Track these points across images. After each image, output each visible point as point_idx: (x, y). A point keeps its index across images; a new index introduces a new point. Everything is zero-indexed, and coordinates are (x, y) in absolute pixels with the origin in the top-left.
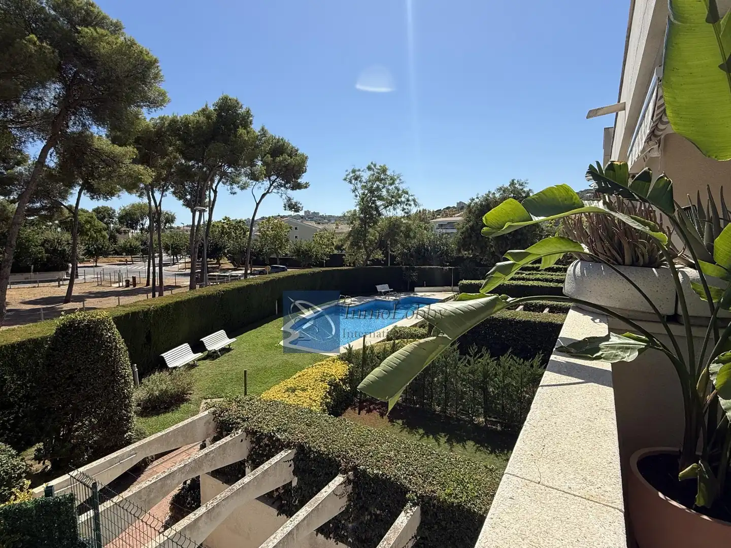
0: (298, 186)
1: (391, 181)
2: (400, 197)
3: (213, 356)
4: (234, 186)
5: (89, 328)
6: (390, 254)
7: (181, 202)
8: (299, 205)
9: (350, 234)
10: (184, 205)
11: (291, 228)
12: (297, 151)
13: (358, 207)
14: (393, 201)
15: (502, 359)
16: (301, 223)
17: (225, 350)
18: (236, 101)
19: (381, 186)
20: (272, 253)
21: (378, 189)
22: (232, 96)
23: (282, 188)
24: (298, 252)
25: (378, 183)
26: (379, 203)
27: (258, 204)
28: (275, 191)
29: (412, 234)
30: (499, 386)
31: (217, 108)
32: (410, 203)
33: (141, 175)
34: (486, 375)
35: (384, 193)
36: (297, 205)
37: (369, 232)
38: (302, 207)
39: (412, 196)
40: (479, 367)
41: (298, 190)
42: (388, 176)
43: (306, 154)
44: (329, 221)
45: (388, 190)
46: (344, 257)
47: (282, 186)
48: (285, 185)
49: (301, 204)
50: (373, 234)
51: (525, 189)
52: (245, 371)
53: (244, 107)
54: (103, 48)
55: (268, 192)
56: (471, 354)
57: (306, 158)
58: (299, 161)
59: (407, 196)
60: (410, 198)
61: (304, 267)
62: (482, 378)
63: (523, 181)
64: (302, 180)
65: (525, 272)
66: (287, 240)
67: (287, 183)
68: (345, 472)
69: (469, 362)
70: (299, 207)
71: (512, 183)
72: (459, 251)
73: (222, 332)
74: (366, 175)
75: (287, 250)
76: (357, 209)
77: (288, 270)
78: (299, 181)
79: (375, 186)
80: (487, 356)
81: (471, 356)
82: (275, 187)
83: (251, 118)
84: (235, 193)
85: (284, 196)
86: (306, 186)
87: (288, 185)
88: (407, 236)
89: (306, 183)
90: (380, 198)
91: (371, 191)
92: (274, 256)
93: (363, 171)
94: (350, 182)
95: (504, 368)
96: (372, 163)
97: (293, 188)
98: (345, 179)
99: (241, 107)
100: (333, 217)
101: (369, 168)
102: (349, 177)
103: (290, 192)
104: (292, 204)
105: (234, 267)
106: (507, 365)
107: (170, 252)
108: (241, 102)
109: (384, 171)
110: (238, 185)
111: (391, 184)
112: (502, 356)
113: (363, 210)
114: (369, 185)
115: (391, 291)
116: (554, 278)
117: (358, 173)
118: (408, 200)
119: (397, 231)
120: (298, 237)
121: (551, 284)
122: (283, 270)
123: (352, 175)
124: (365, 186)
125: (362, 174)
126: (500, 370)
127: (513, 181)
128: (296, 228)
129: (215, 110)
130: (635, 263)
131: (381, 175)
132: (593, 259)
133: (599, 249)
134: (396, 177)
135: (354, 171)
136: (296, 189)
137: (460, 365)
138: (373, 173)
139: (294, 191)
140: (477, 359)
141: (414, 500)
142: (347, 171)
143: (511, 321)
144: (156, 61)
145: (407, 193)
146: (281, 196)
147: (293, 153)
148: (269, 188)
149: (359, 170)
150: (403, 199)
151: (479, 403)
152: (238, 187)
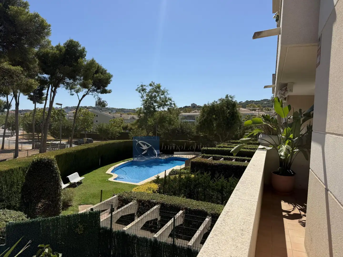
0: (104, 92)
1: (162, 93)
2: (167, 102)
3: (73, 185)
4: (72, 90)
5: (49, 162)
6: (157, 133)
7: (27, 97)
8: (105, 103)
9: (138, 121)
10: (28, 99)
11: (95, 115)
12: (106, 71)
13: (143, 106)
14: (163, 103)
15: (230, 179)
16: (100, 113)
17: (79, 183)
18: (78, 43)
19: (157, 95)
20: (82, 131)
21: (155, 97)
22: (75, 40)
23: (95, 92)
24: (101, 130)
25: (155, 93)
26: (155, 104)
27: (80, 101)
28: (90, 93)
29: (172, 123)
30: (228, 191)
31: (66, 46)
32: (172, 105)
33: (33, 85)
34: (222, 187)
35: (158, 99)
36: (104, 103)
37: (148, 121)
38: (107, 104)
39: (173, 101)
40: (219, 183)
41: (105, 94)
42: (161, 90)
43: (111, 73)
44: (112, 111)
45: (160, 98)
46: (129, 134)
47: (95, 91)
48: (96, 90)
49: (106, 102)
50: (151, 121)
51: (233, 100)
52: (102, 191)
53: (82, 46)
54: (23, 18)
55: (87, 94)
56: (216, 177)
57: (112, 76)
58: (107, 77)
59: (170, 101)
60: (172, 103)
61: (105, 140)
62: (221, 188)
63: (232, 96)
64: (108, 88)
65: (233, 144)
66: (92, 123)
67: (98, 89)
68: (182, 210)
69: (215, 181)
70: (105, 104)
71: (227, 97)
72: (197, 132)
73: (76, 173)
74: (148, 89)
75: (93, 129)
76: (142, 107)
77: (94, 142)
78: (106, 88)
79: (153, 95)
80: (223, 178)
81: (216, 178)
82: (90, 92)
83: (85, 53)
84: (73, 95)
85: (96, 97)
86: (110, 92)
87: (99, 91)
88: (170, 123)
89: (110, 90)
90: (156, 102)
91: (151, 97)
92: (83, 132)
93: (147, 86)
94: (140, 92)
95: (230, 183)
96: (152, 82)
97: (102, 92)
98: (137, 90)
99: (80, 46)
100: (115, 109)
101: (151, 85)
102: (139, 89)
103: (100, 95)
104: (101, 102)
105: (55, 139)
106: (232, 182)
107: (11, 128)
108: (80, 43)
109: (159, 87)
110: (74, 90)
111: (162, 95)
112: (230, 177)
113: (145, 108)
114: (150, 94)
115: (161, 154)
116: (248, 148)
117: (144, 87)
118: (171, 104)
119: (164, 120)
120: (98, 121)
121: (248, 150)
122: (91, 142)
123: (141, 88)
124: (148, 95)
125: (147, 88)
126: (229, 184)
127: (227, 95)
128: (97, 116)
129: (65, 47)
130: (273, 135)
131: (157, 89)
132: (264, 134)
133: (266, 131)
134: (165, 91)
135: (142, 86)
136: (103, 93)
137: (211, 182)
138: (153, 88)
139: (102, 94)
140: (219, 180)
141: (210, 215)
142: (138, 86)
143: (230, 166)
144: (49, 26)
145: (171, 100)
146: (94, 97)
147: (104, 72)
148: (88, 91)
149: (145, 86)
150: (168, 103)
151: (219, 200)
152: (74, 91)
